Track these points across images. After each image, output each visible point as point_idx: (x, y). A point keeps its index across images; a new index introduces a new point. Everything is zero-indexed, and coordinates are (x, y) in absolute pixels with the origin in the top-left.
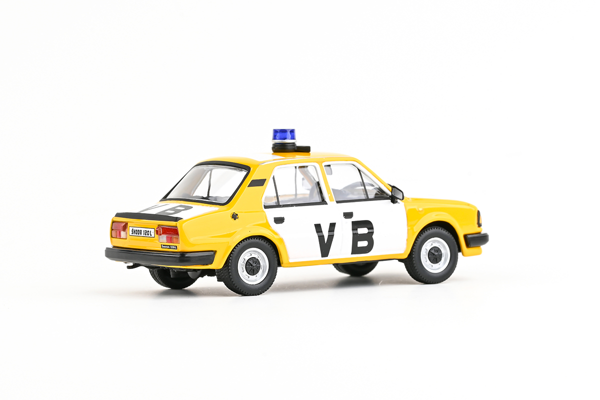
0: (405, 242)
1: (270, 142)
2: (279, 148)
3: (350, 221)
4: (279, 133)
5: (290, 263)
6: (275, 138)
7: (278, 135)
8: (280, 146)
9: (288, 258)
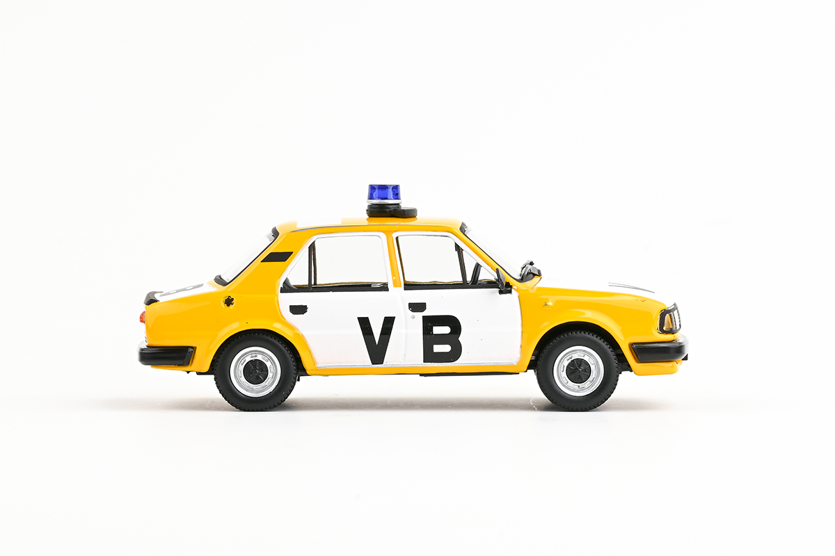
0: (519, 348)
1: (365, 203)
2: (377, 212)
3: (419, 316)
4: (377, 190)
5: (317, 369)
6: (371, 197)
7: (376, 193)
8: (379, 208)
9: (314, 363)
